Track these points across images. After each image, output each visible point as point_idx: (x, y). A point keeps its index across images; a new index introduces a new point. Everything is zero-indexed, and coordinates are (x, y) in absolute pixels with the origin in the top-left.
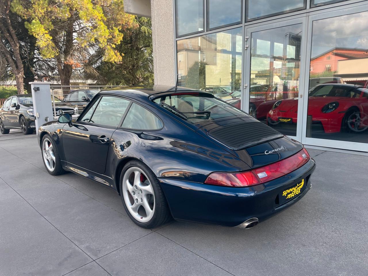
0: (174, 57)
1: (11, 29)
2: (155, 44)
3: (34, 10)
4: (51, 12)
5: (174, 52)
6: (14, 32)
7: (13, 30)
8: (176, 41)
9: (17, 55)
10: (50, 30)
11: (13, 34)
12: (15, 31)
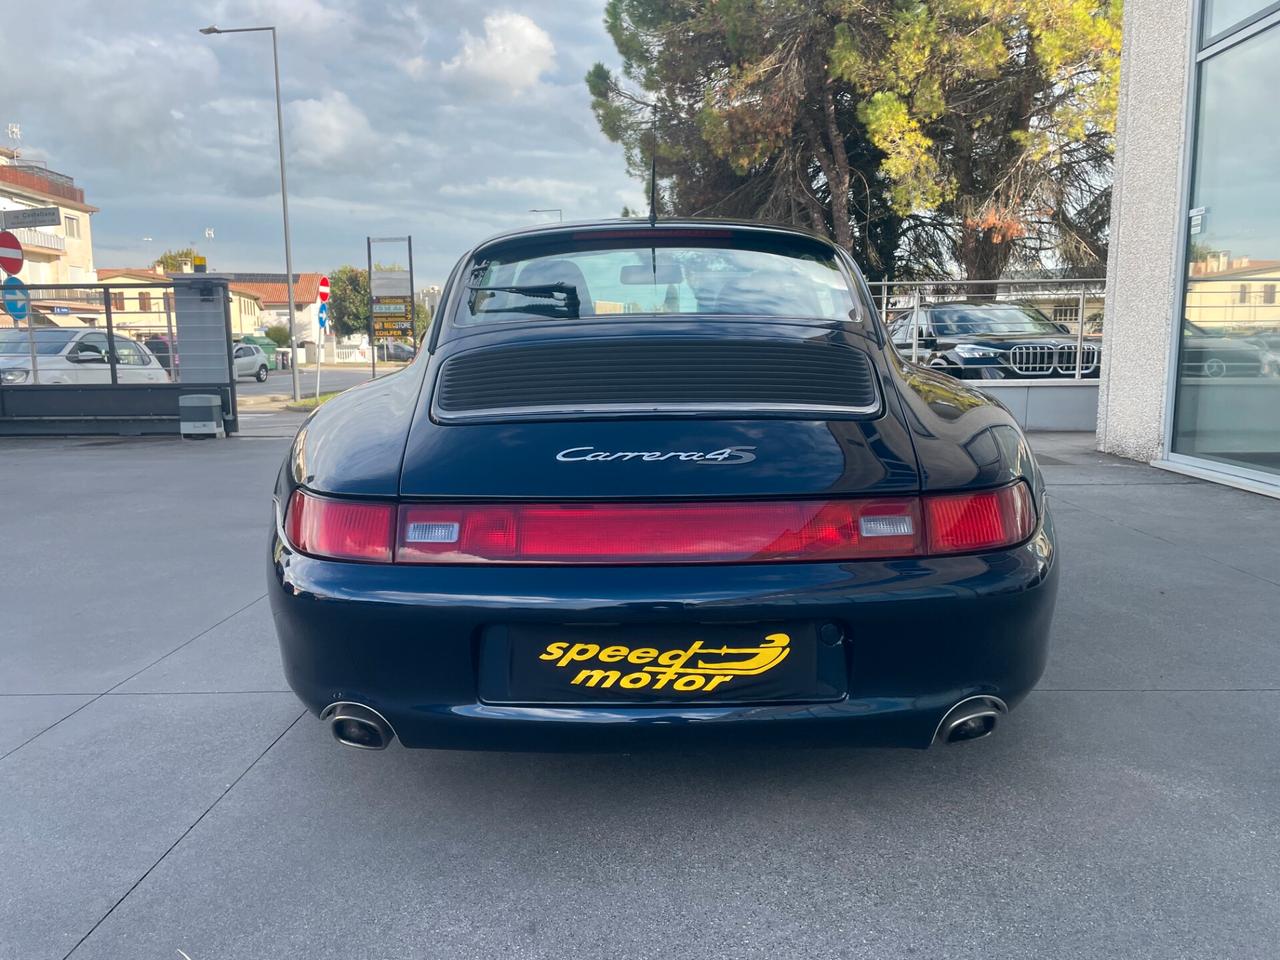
0: (1183, 138)
1: (834, 131)
2: (1127, 95)
3: (896, 60)
4: (951, 57)
5: (1184, 116)
6: (840, 139)
7: (838, 135)
8: (1200, 65)
9: (840, 212)
10: (934, 116)
11: (836, 146)
12: (844, 137)
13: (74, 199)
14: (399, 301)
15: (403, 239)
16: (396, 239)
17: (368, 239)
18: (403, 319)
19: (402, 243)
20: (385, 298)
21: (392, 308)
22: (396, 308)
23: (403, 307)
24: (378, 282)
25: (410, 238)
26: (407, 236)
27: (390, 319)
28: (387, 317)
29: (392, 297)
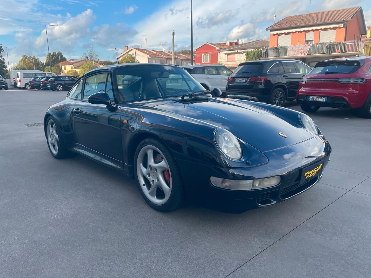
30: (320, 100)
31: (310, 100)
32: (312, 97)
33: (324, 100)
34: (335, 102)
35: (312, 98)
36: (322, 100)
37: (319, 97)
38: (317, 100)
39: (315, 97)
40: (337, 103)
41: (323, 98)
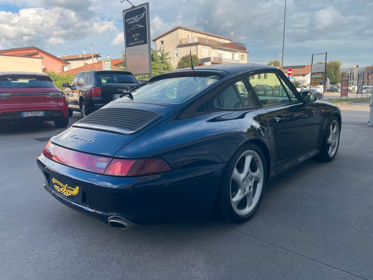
13: (244, 50)
14: (321, 73)
15: (325, 54)
16: (321, 54)
17: (313, 54)
18: (321, 79)
19: (324, 55)
20: (316, 73)
21: (318, 76)
22: (319, 76)
23: (321, 76)
24: (314, 68)
25: (326, 53)
26: (326, 52)
27: (316, 80)
28: (316, 79)
29: (318, 73)
30: (38, 115)
31: (24, 116)
32: (26, 112)
33: (42, 114)
34: (53, 115)
35: (26, 114)
36: (40, 115)
37: (35, 112)
38: (33, 115)
39: (30, 113)
40: (55, 116)
41: (41, 113)
